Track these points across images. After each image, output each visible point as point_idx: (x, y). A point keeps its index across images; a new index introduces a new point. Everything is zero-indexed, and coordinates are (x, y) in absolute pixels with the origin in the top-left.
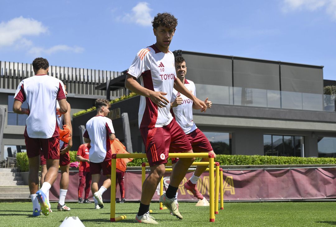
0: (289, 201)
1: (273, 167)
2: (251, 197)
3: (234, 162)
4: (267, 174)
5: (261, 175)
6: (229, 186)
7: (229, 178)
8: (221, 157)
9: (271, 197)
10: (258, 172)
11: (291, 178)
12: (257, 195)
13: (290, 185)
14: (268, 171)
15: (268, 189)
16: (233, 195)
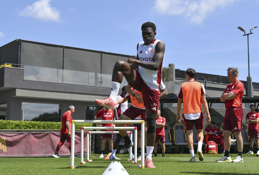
2: (18, 154)
4: (32, 137)
5: (27, 137)
6: (3, 145)
9: (33, 154)
10: (25, 134)
11: (49, 140)
12: (23, 152)
13: (48, 145)
14: (33, 134)
15: (32, 148)
16: (5, 152)
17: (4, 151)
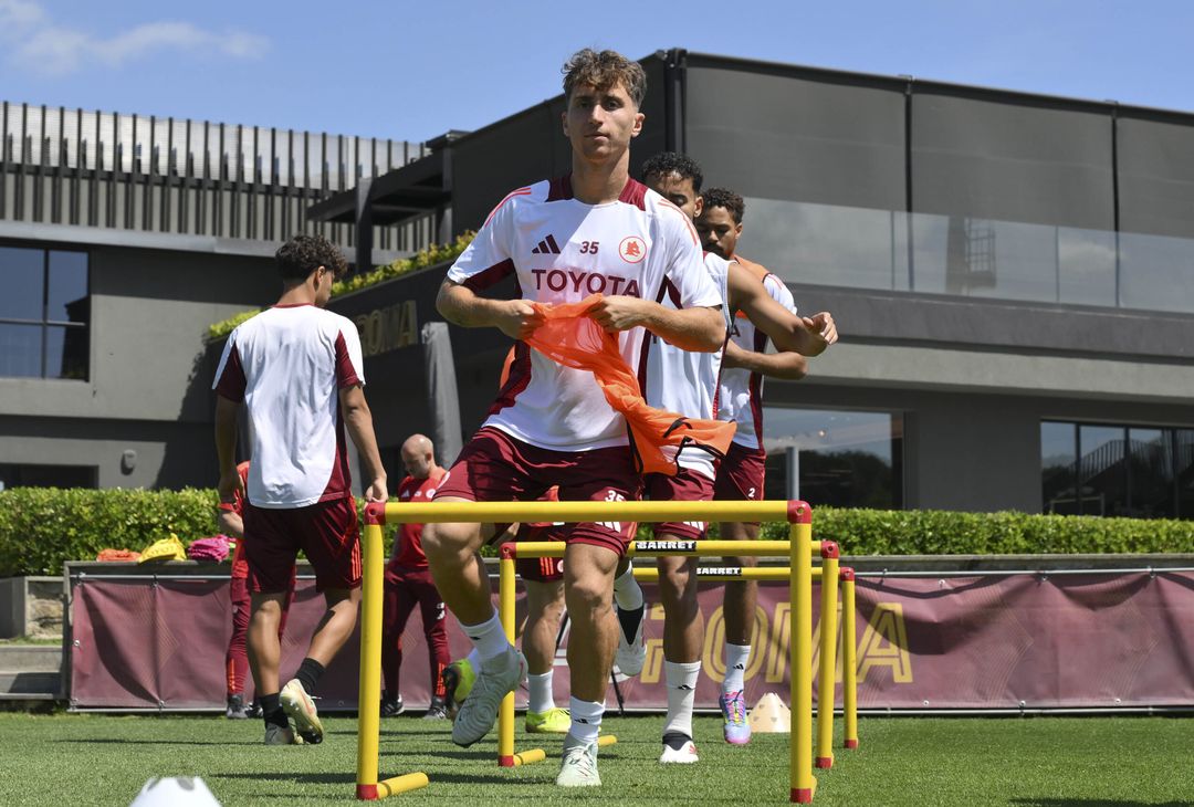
0: (1145, 715)
1: (1077, 564)
2: (982, 694)
3: (912, 539)
4: (1054, 595)
5: (1026, 599)
6: (888, 647)
7: (889, 611)
8: (855, 517)
9: (1069, 693)
10: (1013, 583)
11: (1155, 614)
12: (1010, 687)
13: (1152, 644)
14: (1059, 581)
15: (1055, 661)
16: (903, 685)
17: (898, 678)
